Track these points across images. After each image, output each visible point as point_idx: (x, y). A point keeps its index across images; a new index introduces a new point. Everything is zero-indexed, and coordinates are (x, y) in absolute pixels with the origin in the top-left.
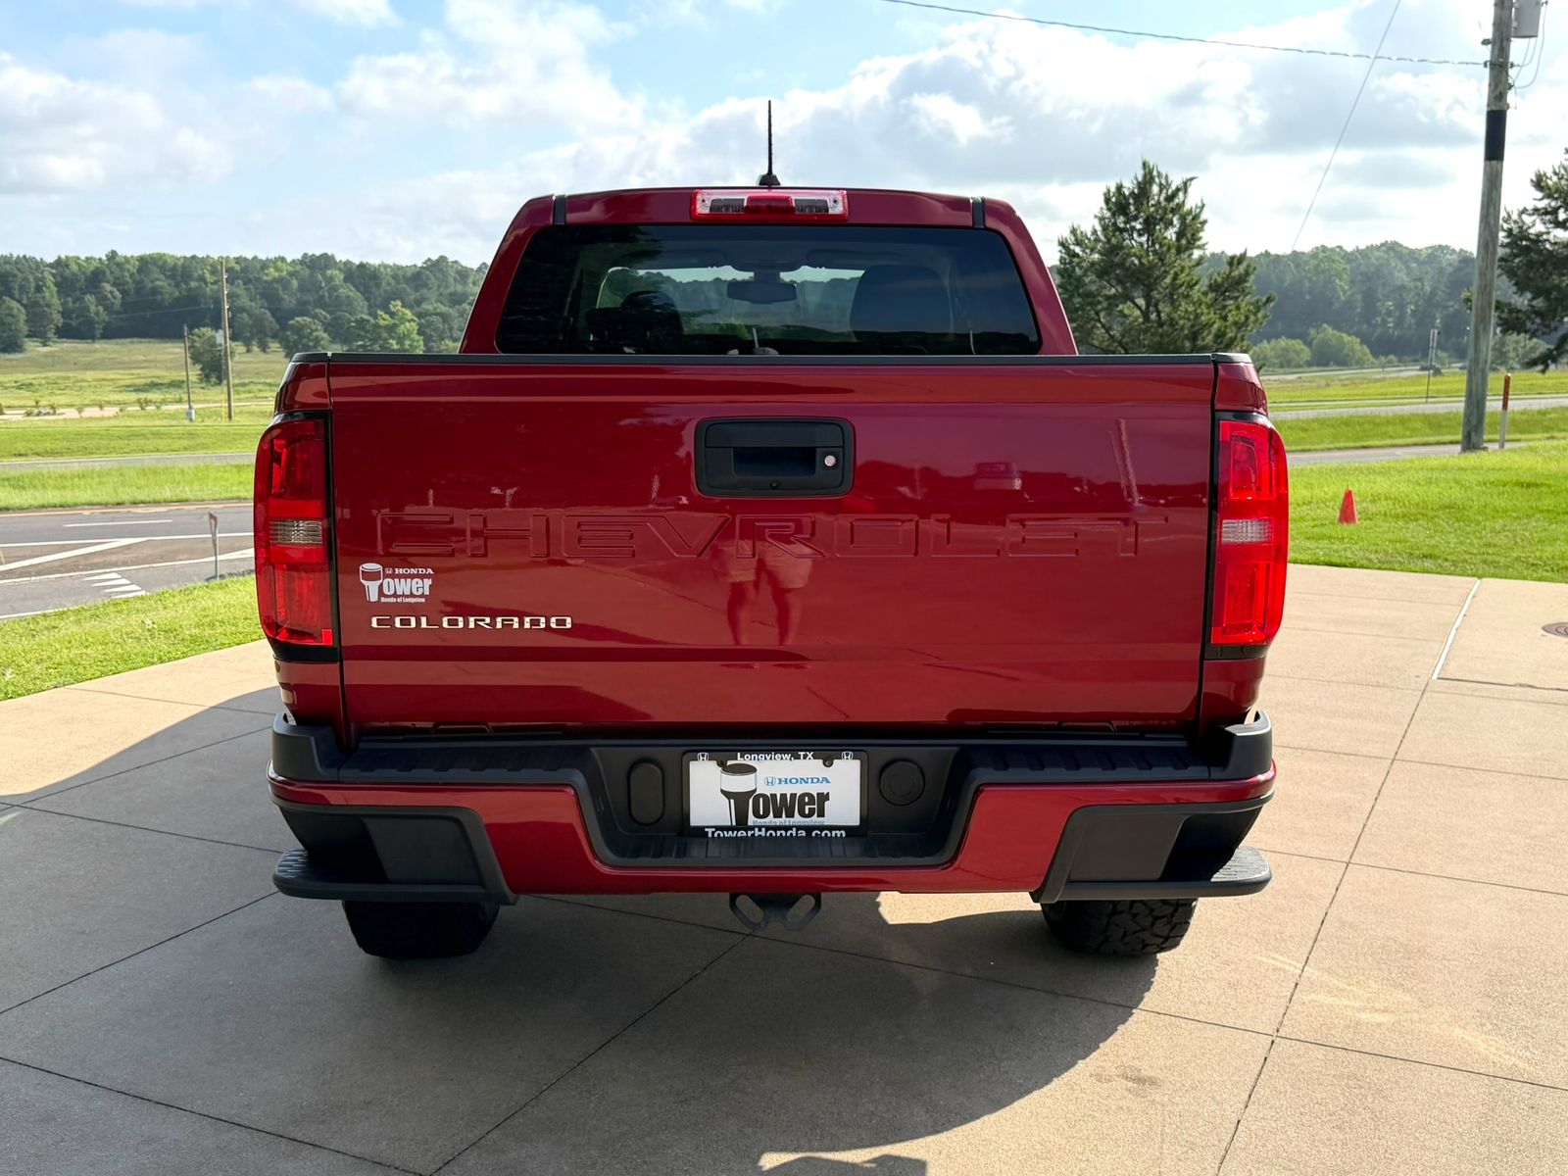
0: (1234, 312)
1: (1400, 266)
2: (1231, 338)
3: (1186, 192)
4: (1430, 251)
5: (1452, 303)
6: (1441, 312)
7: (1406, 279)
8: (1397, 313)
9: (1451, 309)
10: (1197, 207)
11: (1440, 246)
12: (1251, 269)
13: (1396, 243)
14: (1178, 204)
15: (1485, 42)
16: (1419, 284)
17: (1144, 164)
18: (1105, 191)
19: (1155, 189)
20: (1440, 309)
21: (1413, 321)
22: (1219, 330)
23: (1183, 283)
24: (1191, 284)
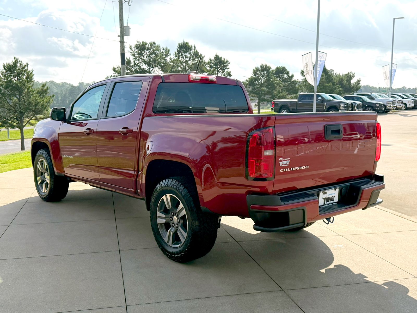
0: (45, 99)
1: (55, 87)
2: (46, 106)
3: (27, 66)
4: (62, 84)
5: (70, 97)
6: (68, 100)
7: (57, 91)
8: (57, 100)
9: (70, 99)
10: (31, 70)
11: (64, 82)
12: (48, 88)
13: (53, 81)
14: (26, 69)
15: (118, 36)
16: (61, 92)
17: (15, 58)
18: (3, 64)
19: (18, 65)
20: (68, 99)
21: (61, 102)
22: (42, 104)
23: (31, 91)
24: (33, 91)
